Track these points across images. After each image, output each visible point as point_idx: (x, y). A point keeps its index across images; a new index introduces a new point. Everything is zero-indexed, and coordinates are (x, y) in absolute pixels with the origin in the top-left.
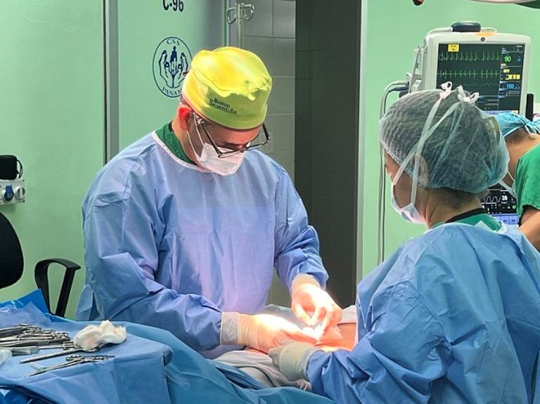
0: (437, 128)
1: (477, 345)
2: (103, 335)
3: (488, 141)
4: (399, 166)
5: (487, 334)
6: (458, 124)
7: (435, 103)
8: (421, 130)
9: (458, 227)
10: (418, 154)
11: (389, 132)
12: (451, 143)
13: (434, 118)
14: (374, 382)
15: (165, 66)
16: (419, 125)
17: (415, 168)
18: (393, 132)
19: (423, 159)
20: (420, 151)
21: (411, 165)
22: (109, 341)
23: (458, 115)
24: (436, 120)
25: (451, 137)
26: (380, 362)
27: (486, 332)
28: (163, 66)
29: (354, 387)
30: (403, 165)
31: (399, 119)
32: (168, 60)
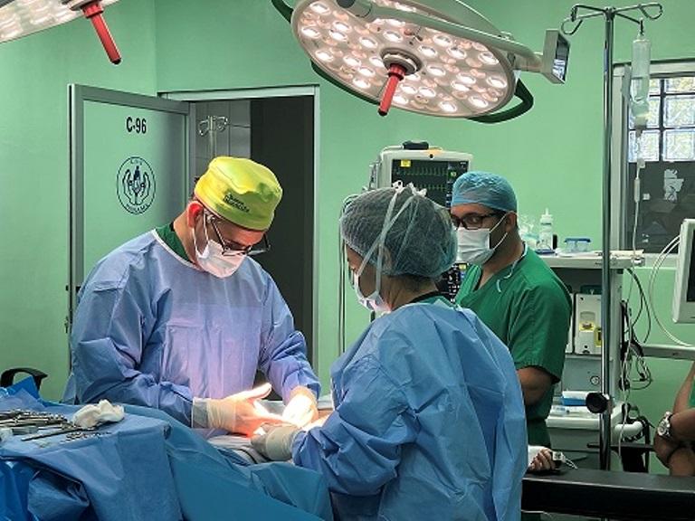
0: (397, 220)
1: (441, 409)
2: (102, 414)
3: (443, 228)
4: (363, 259)
5: (449, 398)
6: (415, 214)
7: (391, 198)
8: (382, 222)
9: (418, 306)
10: (381, 245)
11: (352, 226)
12: (410, 233)
13: (393, 212)
14: (343, 452)
15: (129, 185)
16: (379, 218)
17: (379, 258)
18: (356, 227)
19: (386, 249)
20: (383, 242)
21: (374, 256)
22: (107, 419)
23: (414, 206)
24: (395, 212)
25: (410, 227)
26: (348, 432)
27: (447, 395)
28: (126, 184)
29: (327, 459)
30: (367, 257)
31: (360, 214)
32: (132, 179)
